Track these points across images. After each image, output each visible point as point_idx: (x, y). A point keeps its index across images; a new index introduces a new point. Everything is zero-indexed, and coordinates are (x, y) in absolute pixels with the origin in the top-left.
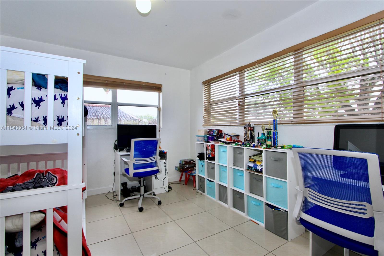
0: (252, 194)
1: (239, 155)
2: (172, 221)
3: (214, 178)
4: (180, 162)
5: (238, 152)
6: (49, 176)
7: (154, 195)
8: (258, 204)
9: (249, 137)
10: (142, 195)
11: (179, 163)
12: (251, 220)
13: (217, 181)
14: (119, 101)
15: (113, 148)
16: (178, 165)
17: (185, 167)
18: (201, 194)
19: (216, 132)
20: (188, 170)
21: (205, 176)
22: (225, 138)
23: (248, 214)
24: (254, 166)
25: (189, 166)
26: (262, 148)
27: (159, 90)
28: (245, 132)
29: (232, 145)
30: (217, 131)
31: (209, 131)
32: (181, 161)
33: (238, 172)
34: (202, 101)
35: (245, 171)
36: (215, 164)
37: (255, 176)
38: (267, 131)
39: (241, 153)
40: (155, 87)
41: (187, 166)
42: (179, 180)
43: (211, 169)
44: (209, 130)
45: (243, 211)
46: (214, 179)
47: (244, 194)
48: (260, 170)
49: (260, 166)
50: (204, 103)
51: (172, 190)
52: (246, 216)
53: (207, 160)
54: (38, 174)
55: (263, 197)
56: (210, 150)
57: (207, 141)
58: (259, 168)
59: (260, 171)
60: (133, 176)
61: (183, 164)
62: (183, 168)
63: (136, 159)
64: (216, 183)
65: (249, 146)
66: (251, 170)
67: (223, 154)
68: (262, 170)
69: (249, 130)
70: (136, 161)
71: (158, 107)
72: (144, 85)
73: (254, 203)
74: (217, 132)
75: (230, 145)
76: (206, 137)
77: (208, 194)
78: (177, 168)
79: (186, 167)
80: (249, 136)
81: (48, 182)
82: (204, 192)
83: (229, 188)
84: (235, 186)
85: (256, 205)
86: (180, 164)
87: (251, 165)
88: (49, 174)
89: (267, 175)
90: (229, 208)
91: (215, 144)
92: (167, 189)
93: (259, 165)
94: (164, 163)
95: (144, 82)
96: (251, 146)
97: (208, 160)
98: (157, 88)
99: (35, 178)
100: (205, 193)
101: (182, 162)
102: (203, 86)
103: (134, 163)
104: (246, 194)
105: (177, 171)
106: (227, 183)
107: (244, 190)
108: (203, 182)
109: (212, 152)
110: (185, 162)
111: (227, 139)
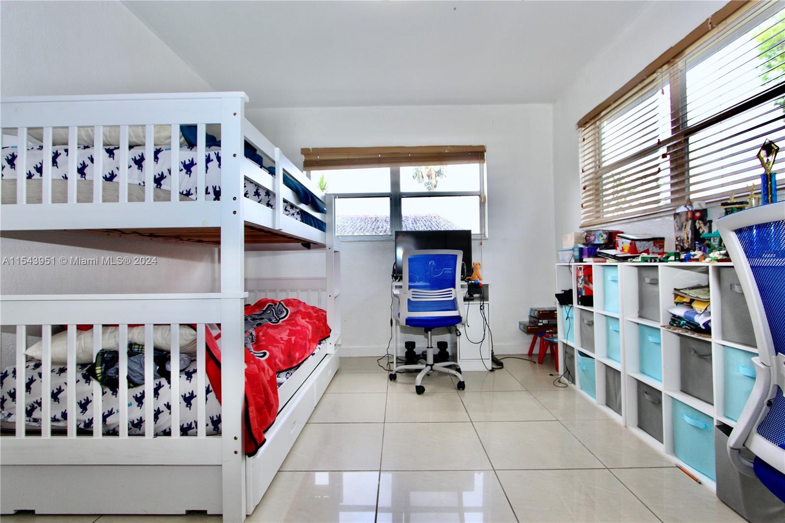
0: (688, 396)
1: (651, 288)
2: (470, 421)
3: (592, 348)
4: (531, 313)
5: (647, 280)
6: (279, 308)
7: (459, 370)
8: (702, 426)
9: (688, 238)
10: (429, 365)
11: (529, 314)
12: (680, 468)
13: (599, 355)
14: (403, 189)
15: (391, 277)
16: (526, 319)
17: (539, 324)
18: (566, 385)
19: (602, 236)
20: (547, 331)
21: (575, 343)
22: (618, 248)
23: (674, 451)
24: (687, 314)
25: (550, 323)
26: (707, 260)
27: (478, 159)
28: (678, 226)
29: (633, 262)
30: (606, 233)
31: (586, 236)
32: (532, 310)
33: (649, 335)
34: (579, 169)
35: (662, 329)
36: (593, 312)
37: (694, 345)
38: (726, 209)
39: (655, 282)
40: (470, 152)
41: (545, 322)
42: (527, 352)
43: (587, 327)
44: (586, 234)
45: (660, 438)
46: (593, 351)
47: (661, 392)
48: (704, 324)
49: (702, 315)
50: (583, 172)
51: (504, 369)
52: (667, 453)
53: (578, 304)
54: (269, 305)
55: (713, 405)
56: (582, 280)
57: (578, 258)
58: (700, 320)
59: (703, 328)
60: (407, 324)
61: (534, 317)
62: (533, 326)
63: (413, 292)
64: (597, 360)
65: (675, 260)
66: (679, 326)
67: (612, 288)
68: (709, 324)
69: (687, 220)
70: (413, 295)
71: (479, 195)
72: (446, 151)
73: (688, 420)
74: (605, 236)
75: (628, 262)
76: (576, 249)
77: (581, 389)
78: (522, 324)
79: (542, 324)
80: (690, 236)
81: (274, 316)
82: (573, 382)
83: (625, 374)
84: (643, 372)
85: (697, 428)
86: (530, 316)
87: (680, 312)
88: (280, 305)
89: (723, 339)
90: (626, 427)
91: (593, 264)
92: (489, 364)
93: (701, 311)
94: (481, 309)
95: (448, 146)
96: (682, 261)
97: (582, 304)
98: (476, 154)
99: (264, 309)
100: (575, 384)
101: (534, 314)
102: (579, 131)
103: (408, 299)
104: (665, 394)
105: (522, 332)
106: (621, 361)
107: (661, 381)
108: (572, 357)
109: (586, 283)
110: (539, 312)
111: (622, 247)
